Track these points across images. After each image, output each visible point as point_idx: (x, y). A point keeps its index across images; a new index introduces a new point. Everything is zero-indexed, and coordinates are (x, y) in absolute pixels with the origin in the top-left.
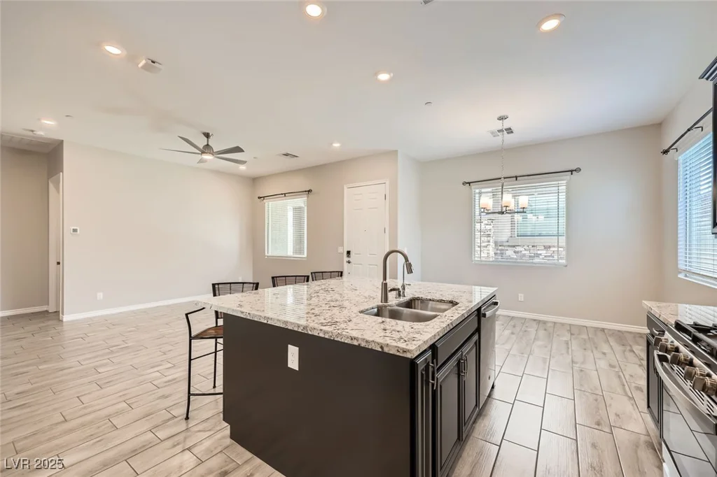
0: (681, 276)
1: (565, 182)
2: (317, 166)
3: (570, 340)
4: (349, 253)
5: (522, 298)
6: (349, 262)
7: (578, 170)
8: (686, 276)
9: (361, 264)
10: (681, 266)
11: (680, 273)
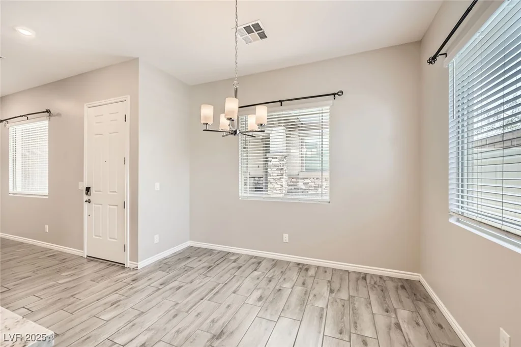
0: (452, 221)
1: (328, 107)
2: (61, 80)
3: (327, 307)
4: (88, 189)
5: (287, 238)
6: (89, 201)
7: (340, 93)
8: (458, 221)
9: (101, 204)
10: (453, 208)
11: (452, 216)
